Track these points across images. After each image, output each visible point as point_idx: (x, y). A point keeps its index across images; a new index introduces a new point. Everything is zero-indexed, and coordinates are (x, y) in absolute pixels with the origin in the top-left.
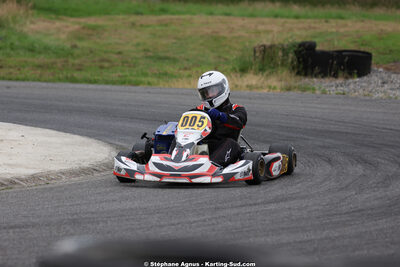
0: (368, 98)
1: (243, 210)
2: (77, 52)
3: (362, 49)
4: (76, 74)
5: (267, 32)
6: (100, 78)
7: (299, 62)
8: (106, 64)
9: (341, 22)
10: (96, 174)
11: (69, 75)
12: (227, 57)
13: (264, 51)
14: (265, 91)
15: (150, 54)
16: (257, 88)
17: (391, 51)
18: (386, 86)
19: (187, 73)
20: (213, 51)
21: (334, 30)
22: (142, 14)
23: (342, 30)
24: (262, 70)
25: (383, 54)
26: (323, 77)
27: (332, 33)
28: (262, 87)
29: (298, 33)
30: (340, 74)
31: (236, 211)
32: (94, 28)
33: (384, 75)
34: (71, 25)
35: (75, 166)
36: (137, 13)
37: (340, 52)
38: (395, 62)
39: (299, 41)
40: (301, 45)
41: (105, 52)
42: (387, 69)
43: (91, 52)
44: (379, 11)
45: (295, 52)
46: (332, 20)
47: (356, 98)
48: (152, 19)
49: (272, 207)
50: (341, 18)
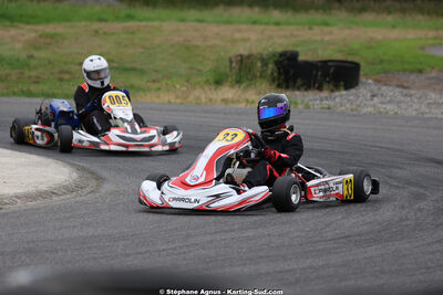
0: (355, 113)
1: (218, 237)
2: (33, 63)
3: (350, 59)
4: (33, 88)
5: (245, 40)
6: (60, 92)
7: (279, 73)
8: (66, 76)
9: (326, 29)
10: (55, 198)
11: (25, 89)
12: (200, 68)
13: (241, 61)
14: (242, 105)
15: (115, 65)
16: (233, 102)
17: (382, 61)
18: (375, 99)
19: (156, 85)
20: (185, 62)
21: (318, 38)
22: (106, 21)
23: (327, 38)
24: (239, 82)
25: (373, 64)
26: (306, 90)
27: (316, 41)
28: (238, 101)
29: (279, 41)
30: (325, 86)
31: (209, 238)
32: (52, 37)
33: (373, 87)
34: (27, 33)
35: (31, 189)
36: (101, 20)
37: (325, 62)
38: (385, 72)
39: (280, 50)
40: (282, 55)
41: (65, 63)
42: (377, 81)
43: (50, 62)
44: (368, 17)
45: (276, 63)
46: (315, 27)
47: (343, 112)
48: (117, 26)
49: (250, 233)
50: (327, 24)
